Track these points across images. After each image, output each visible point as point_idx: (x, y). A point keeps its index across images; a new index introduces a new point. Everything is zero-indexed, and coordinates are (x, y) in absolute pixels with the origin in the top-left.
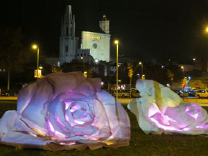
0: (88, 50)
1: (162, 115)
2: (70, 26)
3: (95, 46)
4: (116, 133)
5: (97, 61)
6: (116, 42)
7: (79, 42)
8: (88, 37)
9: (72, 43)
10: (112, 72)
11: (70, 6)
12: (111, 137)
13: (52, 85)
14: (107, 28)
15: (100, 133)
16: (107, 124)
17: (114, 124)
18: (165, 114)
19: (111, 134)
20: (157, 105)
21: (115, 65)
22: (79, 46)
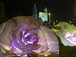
0: (41, 18)
1: (72, 37)
2: (35, 11)
3: (43, 16)
4: (51, 47)
5: (44, 21)
6: (49, 14)
7: (38, 16)
8: (41, 14)
9: (36, 16)
10: (48, 24)
11: (35, 5)
12: (49, 50)
13: (15, 22)
14: (46, 11)
15: (42, 49)
16: (46, 43)
17: (50, 42)
18: (73, 37)
19: (48, 49)
20: (70, 33)
21: (49, 22)
22: (38, 17)
